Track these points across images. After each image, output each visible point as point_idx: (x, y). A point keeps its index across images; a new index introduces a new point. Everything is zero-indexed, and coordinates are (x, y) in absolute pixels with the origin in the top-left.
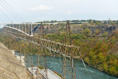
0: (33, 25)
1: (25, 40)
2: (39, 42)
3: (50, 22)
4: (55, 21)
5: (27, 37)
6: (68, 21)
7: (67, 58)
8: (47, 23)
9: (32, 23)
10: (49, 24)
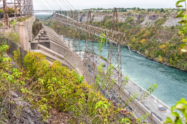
0: (81, 12)
1: (74, 26)
2: (86, 28)
3: (96, 10)
4: (101, 9)
5: (76, 24)
6: (116, 9)
7: (113, 43)
8: (93, 10)
9: (79, 10)
10: (96, 11)
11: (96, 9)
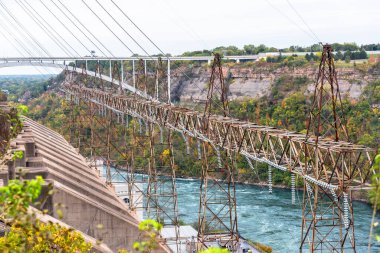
0: (176, 65)
1: (152, 120)
2: (205, 129)
3: (240, 53)
4: (262, 49)
5: (159, 112)
6: (328, 48)
7: (321, 190)
8: (229, 54)
9: (169, 55)
10: (238, 58)
11: (241, 48)
